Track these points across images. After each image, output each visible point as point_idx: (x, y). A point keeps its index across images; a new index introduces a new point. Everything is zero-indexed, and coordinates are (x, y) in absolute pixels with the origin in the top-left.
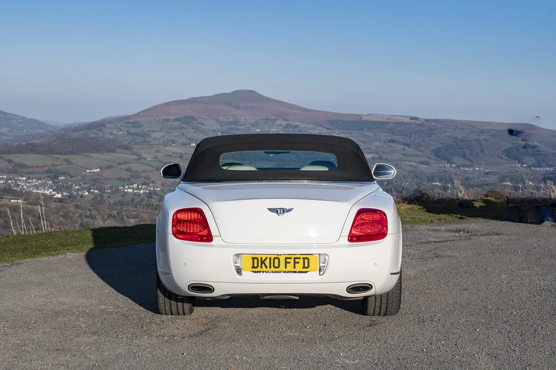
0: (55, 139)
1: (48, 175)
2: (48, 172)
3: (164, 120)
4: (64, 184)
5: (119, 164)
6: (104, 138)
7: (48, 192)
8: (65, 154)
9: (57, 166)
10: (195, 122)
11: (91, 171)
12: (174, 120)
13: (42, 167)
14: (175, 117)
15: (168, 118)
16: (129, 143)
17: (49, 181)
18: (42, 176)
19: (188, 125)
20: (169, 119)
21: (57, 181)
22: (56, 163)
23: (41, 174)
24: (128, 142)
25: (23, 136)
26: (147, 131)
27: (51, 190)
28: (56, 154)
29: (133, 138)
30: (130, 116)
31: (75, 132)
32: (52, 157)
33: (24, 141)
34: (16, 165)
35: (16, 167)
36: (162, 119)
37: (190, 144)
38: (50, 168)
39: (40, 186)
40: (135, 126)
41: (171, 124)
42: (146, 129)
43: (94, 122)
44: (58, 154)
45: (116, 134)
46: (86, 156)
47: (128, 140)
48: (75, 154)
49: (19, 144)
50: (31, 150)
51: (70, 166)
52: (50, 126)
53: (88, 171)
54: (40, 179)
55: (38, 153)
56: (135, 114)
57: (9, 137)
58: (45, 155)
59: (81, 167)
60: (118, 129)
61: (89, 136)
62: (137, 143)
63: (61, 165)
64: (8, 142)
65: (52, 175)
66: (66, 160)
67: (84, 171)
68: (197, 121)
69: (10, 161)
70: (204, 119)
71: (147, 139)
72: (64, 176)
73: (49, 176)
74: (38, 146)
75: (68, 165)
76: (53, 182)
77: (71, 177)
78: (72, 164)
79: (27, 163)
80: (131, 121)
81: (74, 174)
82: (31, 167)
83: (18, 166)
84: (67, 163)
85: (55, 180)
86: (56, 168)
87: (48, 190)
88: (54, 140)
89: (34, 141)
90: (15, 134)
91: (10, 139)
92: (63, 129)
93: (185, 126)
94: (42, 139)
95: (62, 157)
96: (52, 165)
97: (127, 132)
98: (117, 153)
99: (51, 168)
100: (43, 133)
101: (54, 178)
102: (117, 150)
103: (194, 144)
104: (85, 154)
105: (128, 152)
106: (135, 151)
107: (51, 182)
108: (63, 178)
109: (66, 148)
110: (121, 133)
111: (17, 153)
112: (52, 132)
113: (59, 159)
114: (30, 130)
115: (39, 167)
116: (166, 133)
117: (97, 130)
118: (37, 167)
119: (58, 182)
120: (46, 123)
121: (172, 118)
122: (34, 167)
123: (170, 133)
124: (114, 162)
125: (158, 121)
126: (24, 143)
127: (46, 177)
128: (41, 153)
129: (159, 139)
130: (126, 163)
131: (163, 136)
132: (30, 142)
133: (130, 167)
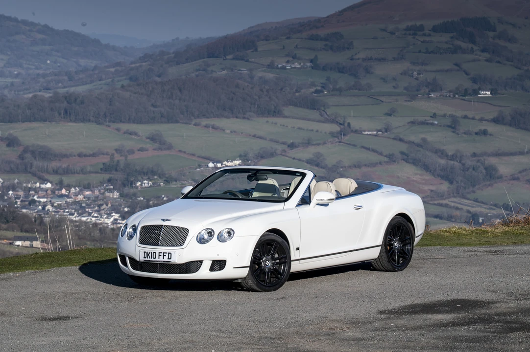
0: (126, 83)
1: (107, 176)
2: (106, 169)
3: (408, 29)
4: (148, 201)
5: (292, 146)
6: (252, 78)
7: (109, 221)
8: (152, 120)
9: (131, 152)
10: (491, 34)
11: (219, 165)
12: (435, 29)
13: (93, 155)
14: (438, 22)
15: (418, 24)
16: (317, 92)
17: (111, 191)
18: (94, 178)
19: (474, 42)
20: (421, 28)
21: (132, 191)
22: (129, 144)
23: (90, 172)
24: (313, 90)
25: (44, 76)
26: (364, 60)
27: (116, 216)
28: (130, 121)
29: (328, 79)
30: (319, 20)
31: (178, 63)
32: (118, 130)
33: (47, 89)
34: (26, 150)
35: (28, 155)
36: (403, 26)
37: (476, 92)
38: (112, 158)
39: (88, 205)
40: (331, 48)
41: (427, 39)
42: (362, 55)
43: (226, 37)
44: (134, 122)
45: (284, 68)
46: (206, 126)
47: (313, 85)
48: (177, 122)
49: (35, 96)
50: (66, 112)
51: (167, 152)
52: (114, 48)
53: (211, 165)
54: (88, 187)
55: (83, 120)
56: (332, 16)
57: (9, 80)
58: (98, 123)
59: (193, 155)
60: (287, 56)
61: (214, 75)
62: (339, 91)
63: (141, 150)
64: (6, 92)
65: (119, 176)
66: (153, 139)
67: (200, 166)
68: (495, 31)
69: (11, 142)
70: (514, 25)
71: (363, 82)
72: (149, 179)
73: (109, 181)
74: (82, 103)
75: (160, 149)
76: (121, 195)
77: (167, 181)
78: (170, 147)
79: (55, 145)
80: (322, 33)
81: (174, 174)
82: (66, 156)
83: (33, 153)
84: (156, 145)
85: (127, 190)
86: (130, 157)
87: (109, 215)
88: (123, 86)
89: (72, 90)
90: (23, 72)
91: (12, 84)
92: (145, 57)
93: (464, 45)
94: (92, 82)
95: (145, 130)
96: (116, 150)
97: (311, 61)
98: (286, 117)
99: (117, 157)
100: (95, 68)
101: (124, 185)
102: (288, 110)
103: (488, 93)
104: (204, 122)
105: (315, 114)
106: (329, 111)
107: (116, 195)
108: (146, 183)
109: (153, 105)
110: (297, 65)
111: (30, 121)
112: (118, 64)
113: (136, 134)
114: (65, 61)
115: (85, 156)
116: (414, 63)
117: (233, 59)
118: (80, 155)
119: (135, 195)
120: (104, 41)
121: (429, 24)
122: (71, 155)
123: (423, 64)
124: (277, 142)
125: (392, 33)
126: (47, 95)
127: (102, 183)
128: (89, 121)
129: (394, 79)
130: (308, 143)
131: (404, 73)
132: (62, 91)
133: (318, 155)
